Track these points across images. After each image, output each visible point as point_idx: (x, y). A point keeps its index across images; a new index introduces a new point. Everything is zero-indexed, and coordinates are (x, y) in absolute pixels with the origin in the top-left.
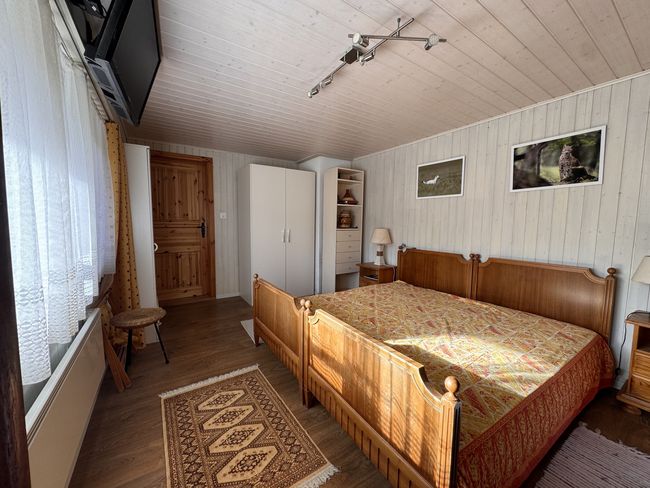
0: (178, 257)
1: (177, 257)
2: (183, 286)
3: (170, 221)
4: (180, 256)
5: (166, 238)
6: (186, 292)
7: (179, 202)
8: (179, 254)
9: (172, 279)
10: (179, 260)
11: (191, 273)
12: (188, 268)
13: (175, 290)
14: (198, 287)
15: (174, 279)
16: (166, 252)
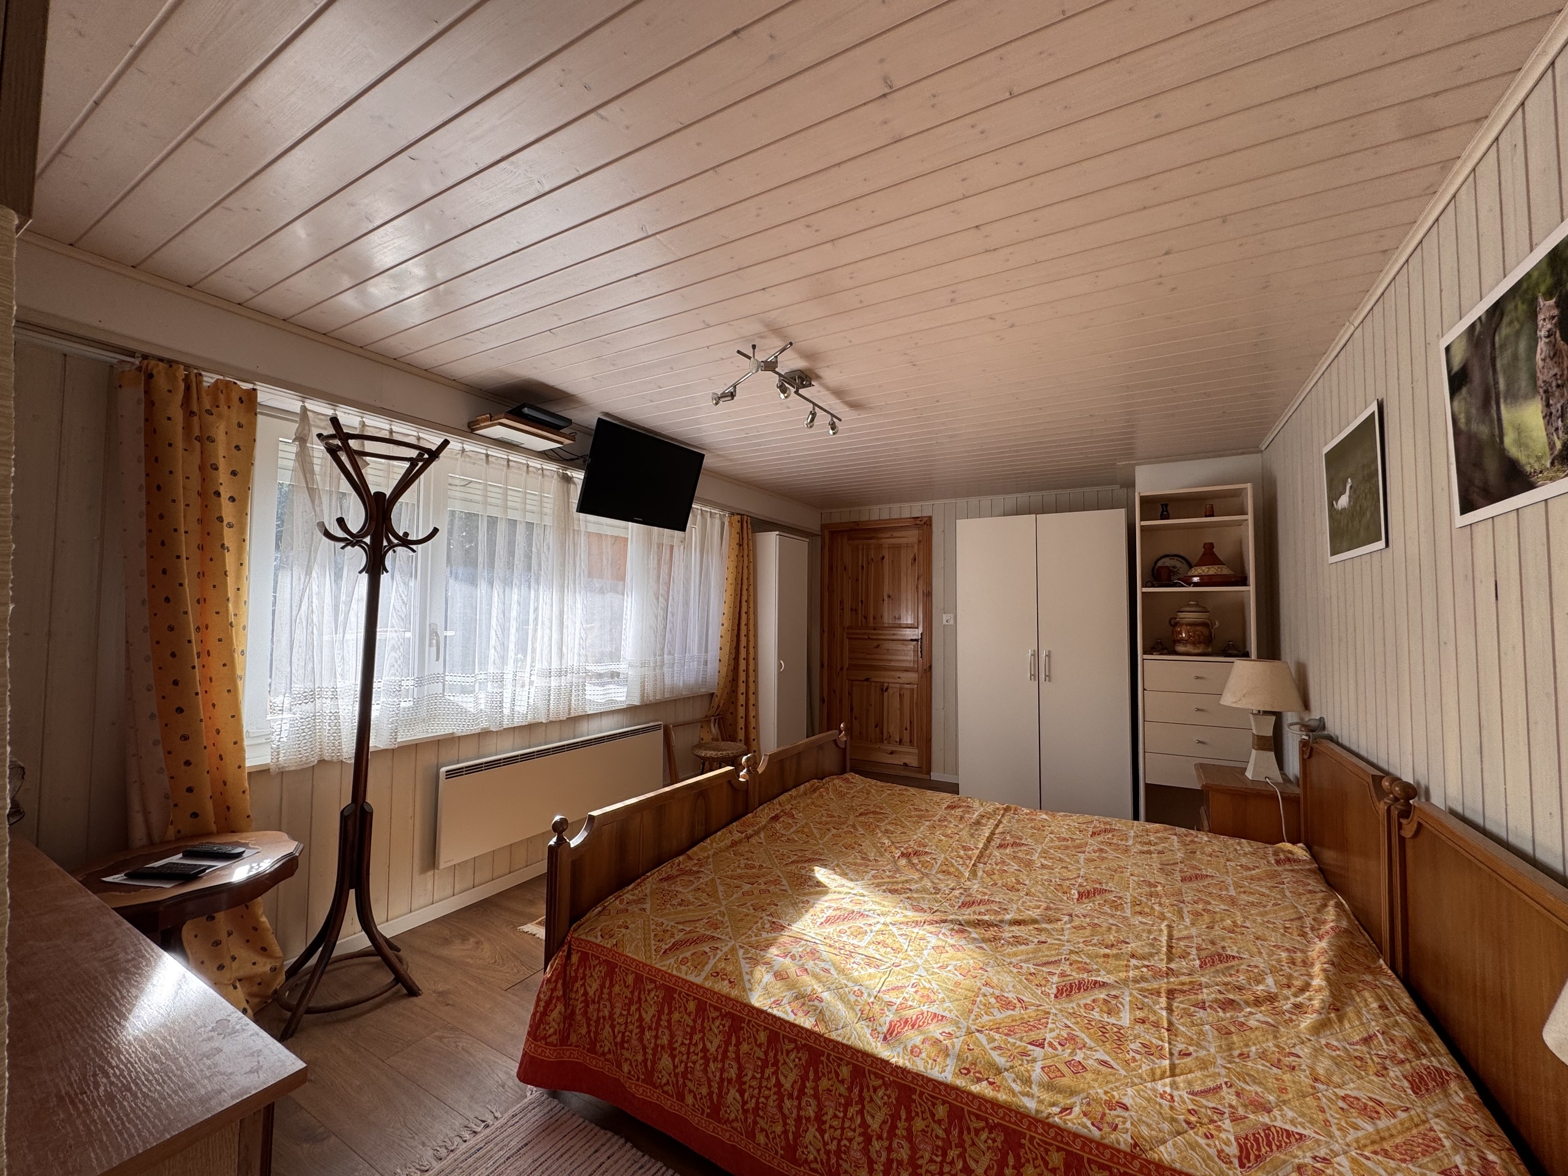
0: (884, 690)
1: (882, 690)
2: (889, 743)
3: (875, 629)
4: (887, 689)
5: (869, 656)
6: (892, 753)
7: (889, 596)
8: (886, 685)
9: (873, 726)
10: (886, 694)
11: (902, 721)
12: (898, 712)
13: (877, 746)
14: (911, 750)
15: (876, 726)
16: (867, 680)
